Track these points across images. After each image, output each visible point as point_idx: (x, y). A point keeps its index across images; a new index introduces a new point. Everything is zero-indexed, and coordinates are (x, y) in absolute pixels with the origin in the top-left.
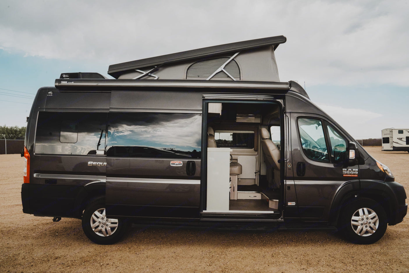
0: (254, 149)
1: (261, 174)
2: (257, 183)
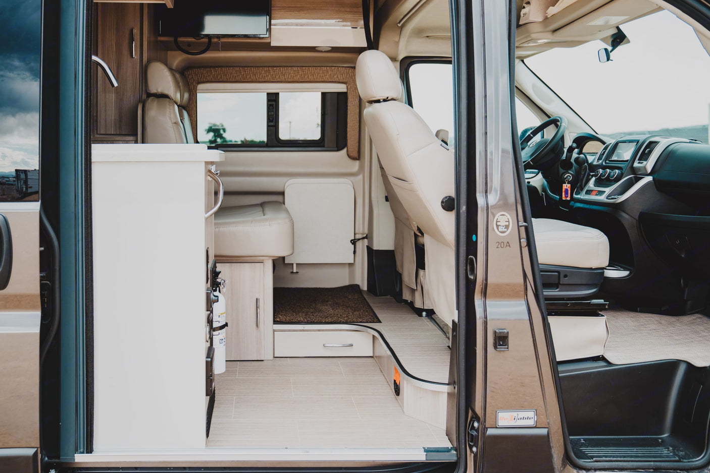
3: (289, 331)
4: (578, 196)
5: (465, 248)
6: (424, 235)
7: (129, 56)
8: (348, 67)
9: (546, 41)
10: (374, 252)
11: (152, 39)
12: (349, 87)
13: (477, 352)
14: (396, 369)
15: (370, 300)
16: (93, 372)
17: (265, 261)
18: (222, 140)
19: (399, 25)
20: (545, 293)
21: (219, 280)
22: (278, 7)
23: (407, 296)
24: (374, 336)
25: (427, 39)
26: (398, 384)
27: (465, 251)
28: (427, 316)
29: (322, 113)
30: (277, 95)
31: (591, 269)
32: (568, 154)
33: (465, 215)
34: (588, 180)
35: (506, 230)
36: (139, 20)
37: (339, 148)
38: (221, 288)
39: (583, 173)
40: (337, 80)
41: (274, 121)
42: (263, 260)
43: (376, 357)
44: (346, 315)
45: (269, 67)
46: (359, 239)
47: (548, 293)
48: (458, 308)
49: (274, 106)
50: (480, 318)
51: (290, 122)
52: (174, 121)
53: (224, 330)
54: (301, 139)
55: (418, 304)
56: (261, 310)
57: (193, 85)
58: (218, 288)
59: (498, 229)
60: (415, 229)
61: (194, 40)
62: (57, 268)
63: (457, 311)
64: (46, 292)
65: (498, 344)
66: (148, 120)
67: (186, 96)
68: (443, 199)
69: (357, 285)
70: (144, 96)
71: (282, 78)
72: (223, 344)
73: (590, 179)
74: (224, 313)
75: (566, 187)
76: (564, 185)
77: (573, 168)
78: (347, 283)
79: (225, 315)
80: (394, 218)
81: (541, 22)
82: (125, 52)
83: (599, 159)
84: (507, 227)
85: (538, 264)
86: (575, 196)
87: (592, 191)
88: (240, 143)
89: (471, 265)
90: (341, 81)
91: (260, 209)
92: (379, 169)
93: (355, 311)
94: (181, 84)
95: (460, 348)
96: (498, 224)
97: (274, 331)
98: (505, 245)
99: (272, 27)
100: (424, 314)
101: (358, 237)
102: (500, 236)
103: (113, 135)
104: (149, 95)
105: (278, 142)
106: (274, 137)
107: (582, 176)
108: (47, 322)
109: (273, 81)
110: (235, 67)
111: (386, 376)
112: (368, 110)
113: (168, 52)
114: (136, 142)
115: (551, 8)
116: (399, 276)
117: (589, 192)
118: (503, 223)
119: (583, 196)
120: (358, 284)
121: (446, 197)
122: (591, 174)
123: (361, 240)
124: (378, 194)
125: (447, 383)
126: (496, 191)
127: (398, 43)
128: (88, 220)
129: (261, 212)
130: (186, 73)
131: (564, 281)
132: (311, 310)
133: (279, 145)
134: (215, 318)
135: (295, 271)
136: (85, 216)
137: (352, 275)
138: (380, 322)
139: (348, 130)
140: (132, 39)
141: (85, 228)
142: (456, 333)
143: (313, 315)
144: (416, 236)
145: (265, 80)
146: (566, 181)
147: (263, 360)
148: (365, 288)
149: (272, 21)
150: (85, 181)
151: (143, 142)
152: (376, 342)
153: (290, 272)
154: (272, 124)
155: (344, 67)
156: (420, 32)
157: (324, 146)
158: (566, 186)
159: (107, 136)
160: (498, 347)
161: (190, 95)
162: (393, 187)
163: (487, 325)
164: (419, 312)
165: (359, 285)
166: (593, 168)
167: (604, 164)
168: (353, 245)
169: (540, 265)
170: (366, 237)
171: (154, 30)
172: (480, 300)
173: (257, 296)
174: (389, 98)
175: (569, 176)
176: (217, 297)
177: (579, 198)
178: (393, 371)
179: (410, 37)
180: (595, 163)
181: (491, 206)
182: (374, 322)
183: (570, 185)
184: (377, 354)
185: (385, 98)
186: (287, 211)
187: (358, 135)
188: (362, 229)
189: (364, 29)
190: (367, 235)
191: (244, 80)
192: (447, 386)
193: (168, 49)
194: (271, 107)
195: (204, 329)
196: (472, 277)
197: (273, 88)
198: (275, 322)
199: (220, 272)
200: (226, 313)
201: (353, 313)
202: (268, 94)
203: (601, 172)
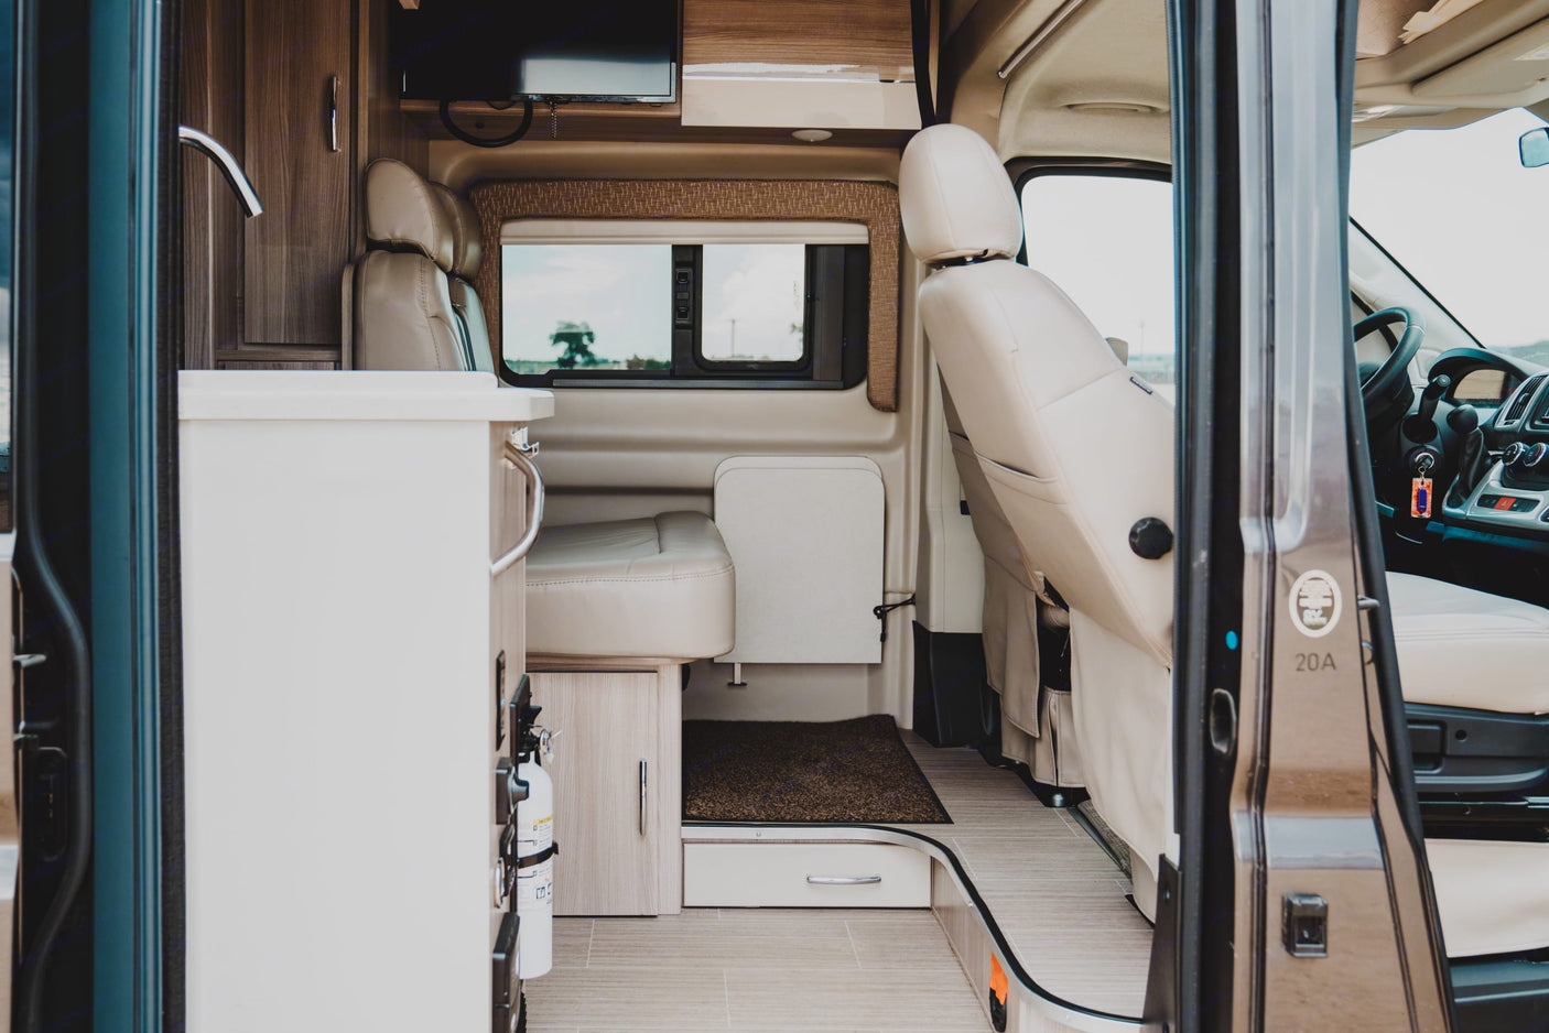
0: (868, 389)
1: (935, 626)
2: (899, 703)
3: (721, 842)
4: (1458, 511)
5: (1203, 667)
6: (1070, 609)
7: (323, 148)
8: (872, 182)
9: (1388, 109)
10: (931, 635)
11: (384, 106)
12: (874, 233)
13: (1236, 955)
14: (994, 959)
15: (922, 756)
16: (182, 992)
17: (661, 670)
18: (586, 358)
19: (1003, 75)
20: (1419, 780)
21: (535, 731)
22: (699, 27)
23: (1013, 750)
24: (933, 860)
25: (1069, 114)
26: (1002, 1002)
27: (1203, 675)
28: (1065, 804)
29: (806, 296)
30: (697, 250)
31: (1531, 716)
32: (1427, 402)
33: (1206, 575)
34: (1483, 471)
35: (1323, 620)
36: (347, 54)
37: (847, 384)
38: (541, 752)
39: (1469, 451)
40: (844, 213)
41: (690, 313)
42: (658, 666)
43: (939, 909)
44: (862, 801)
45: (678, 180)
46: (895, 606)
47: (1429, 778)
48: (1180, 827)
49: (691, 278)
50: (1245, 860)
51: (733, 322)
52: (432, 312)
53: (548, 863)
54: (756, 359)
55: (1043, 775)
56: (651, 789)
57: (491, 225)
58: (532, 754)
59: (1301, 617)
60: (1040, 588)
61: (489, 109)
62: (83, 711)
63: (1177, 837)
64: (52, 777)
65: (1296, 939)
66: (366, 311)
67: (473, 251)
68: (1136, 526)
69: (888, 716)
70: (361, 249)
71: (710, 208)
72: (545, 901)
73: (1490, 467)
74: (548, 819)
75: (1420, 486)
76: (1414, 480)
77: (1439, 437)
78: (864, 712)
79: (550, 823)
80: (982, 556)
81: (1382, 58)
82: (314, 136)
83: (1512, 415)
84: (1327, 612)
85: (1403, 702)
86: (1446, 509)
87: (1498, 498)
88: (624, 367)
89: (1222, 717)
90: (854, 217)
91: (651, 532)
92: (947, 434)
93: (884, 790)
94: (458, 220)
95: (1186, 939)
96: (1303, 603)
97: (684, 842)
98: (1321, 662)
99: (684, 77)
100: (1058, 798)
101: (891, 599)
102: (1308, 638)
103: (284, 345)
104: (373, 245)
105: (700, 366)
106: (689, 355)
107: (1467, 458)
108: (55, 858)
109: (688, 215)
110: (594, 180)
111: (965, 968)
112: (927, 289)
113: (431, 143)
114: (338, 366)
115: (1419, 15)
116: (994, 702)
117: (1488, 501)
118: (1315, 602)
119: (1471, 510)
120: (892, 714)
121: (1143, 521)
122: (1491, 453)
123: (899, 608)
124: (943, 493)
125: (1140, 1016)
126: (1298, 512)
127: (996, 122)
128: (168, 581)
129: (654, 545)
130: (473, 194)
131: (1455, 746)
132: (777, 785)
133: (702, 372)
134: (524, 832)
135: (738, 680)
136: (160, 567)
137: (876, 691)
138: (948, 821)
139: (871, 338)
140: (329, 105)
141: (160, 600)
142: (1174, 895)
143: (782, 801)
144: (1040, 605)
145: (667, 213)
146: (1422, 470)
147: (655, 917)
148: (908, 724)
149: (684, 67)
150: (159, 471)
151: (355, 367)
152: (940, 875)
153: (726, 683)
154: (684, 321)
155: (862, 182)
156: (1054, 96)
157: (810, 378)
158: (1421, 483)
159: (269, 349)
160: (1298, 946)
161: (483, 249)
162: (992, 486)
163: (1265, 882)
164: (1044, 794)
165: (892, 717)
166: (1493, 437)
167: (1528, 428)
168: (880, 621)
169: (1407, 706)
170: (912, 601)
171: (389, 84)
172: (1246, 815)
173: (643, 756)
174: (990, 253)
175: (1426, 455)
176: (525, 784)
177: (1460, 515)
178: (987, 967)
179: (1027, 107)
180: (1501, 425)
181: (1285, 553)
182: (933, 822)
183: (1431, 480)
184: (942, 901)
185: (979, 251)
186: (719, 540)
187: (894, 351)
188: (904, 580)
189: (914, 85)
190: (914, 596)
191: (616, 214)
192: (1139, 1025)
193: (429, 135)
194: (682, 281)
195: (488, 872)
196: (1223, 748)
197: (687, 233)
198: (688, 818)
199: (541, 709)
200: (555, 817)
201: (880, 794)
202: (675, 248)
203: (1522, 450)
